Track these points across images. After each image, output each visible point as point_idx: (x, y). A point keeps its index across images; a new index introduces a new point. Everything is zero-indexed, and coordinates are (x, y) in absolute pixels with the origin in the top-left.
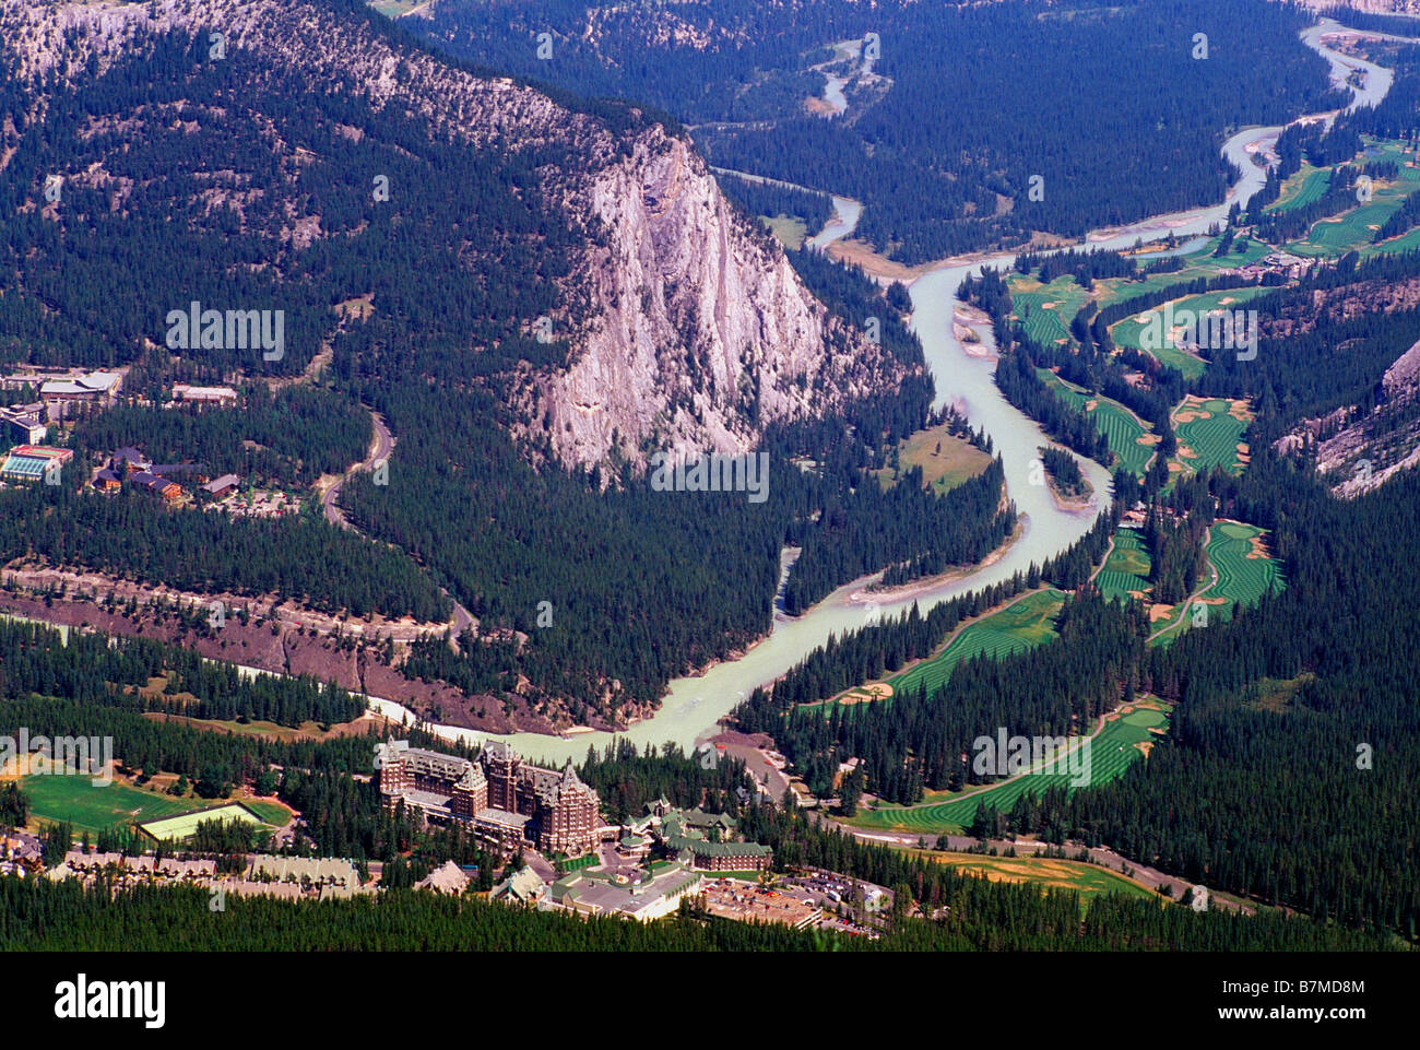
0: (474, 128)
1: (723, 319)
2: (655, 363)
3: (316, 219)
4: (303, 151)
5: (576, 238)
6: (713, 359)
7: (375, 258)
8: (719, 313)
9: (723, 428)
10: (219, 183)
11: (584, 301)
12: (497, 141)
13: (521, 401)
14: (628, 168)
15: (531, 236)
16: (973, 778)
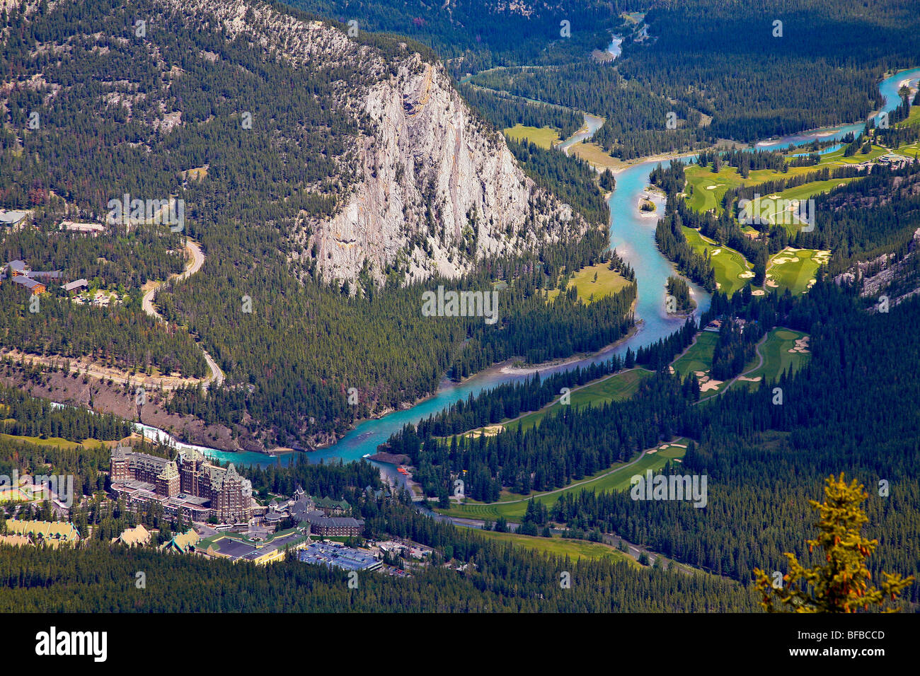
0: (294, 55)
1: (454, 187)
2: (402, 216)
3: (179, 114)
4: (177, 68)
6: (444, 216)
7: (214, 140)
8: (452, 184)
9: (446, 259)
10: (117, 88)
11: (351, 172)
12: (307, 64)
13: (297, 238)
14: (393, 82)
15: (321, 128)
16: (538, 486)
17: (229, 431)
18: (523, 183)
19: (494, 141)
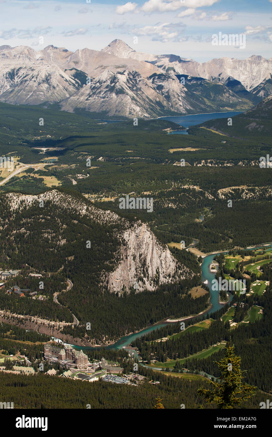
0: (101, 221)
1: (152, 262)
2: (135, 271)
3: (65, 239)
4: (65, 225)
5: (119, 244)
6: (149, 270)
7: (76, 248)
8: (151, 261)
9: (149, 285)
10: (47, 232)
11: (119, 257)
12: (105, 224)
13: (102, 278)
14: (132, 229)
15: (110, 244)
16: (179, 357)
17: (81, 340)
18: (174, 260)
19: (164, 247)
